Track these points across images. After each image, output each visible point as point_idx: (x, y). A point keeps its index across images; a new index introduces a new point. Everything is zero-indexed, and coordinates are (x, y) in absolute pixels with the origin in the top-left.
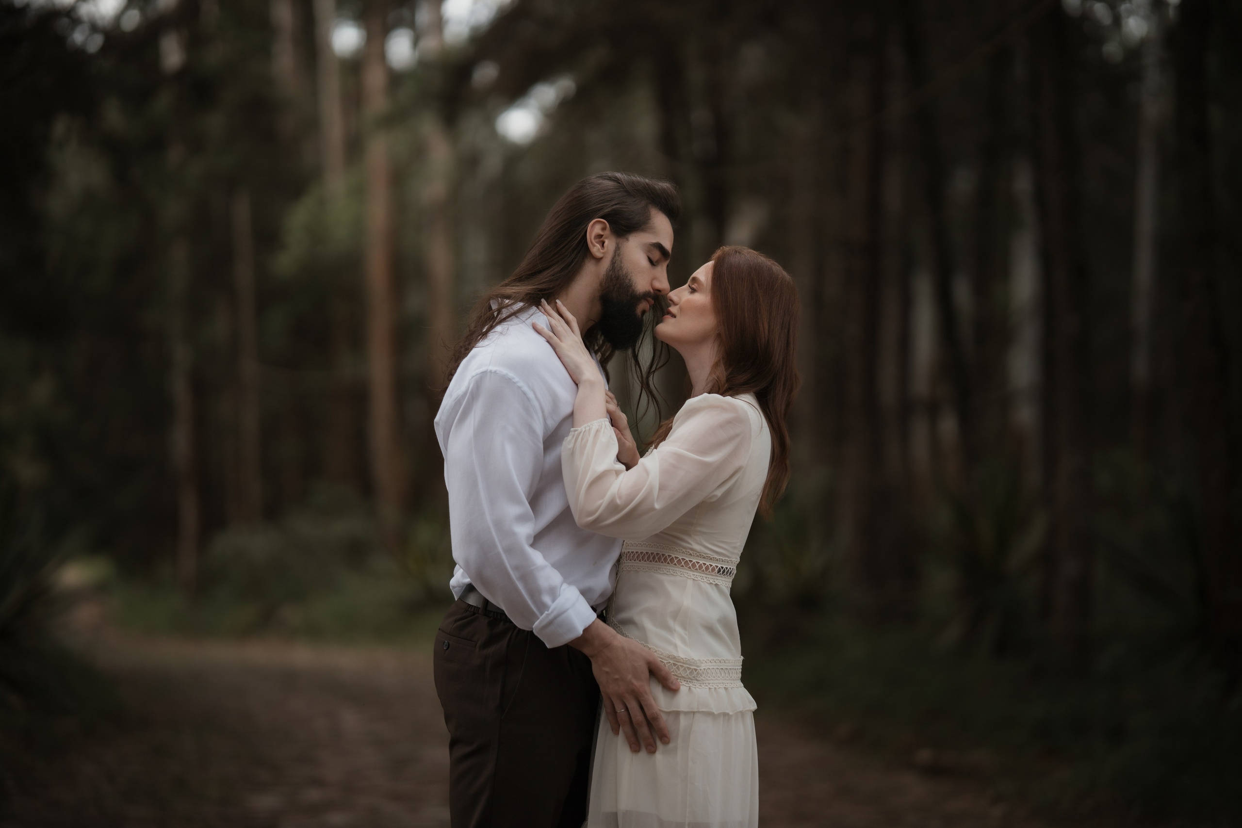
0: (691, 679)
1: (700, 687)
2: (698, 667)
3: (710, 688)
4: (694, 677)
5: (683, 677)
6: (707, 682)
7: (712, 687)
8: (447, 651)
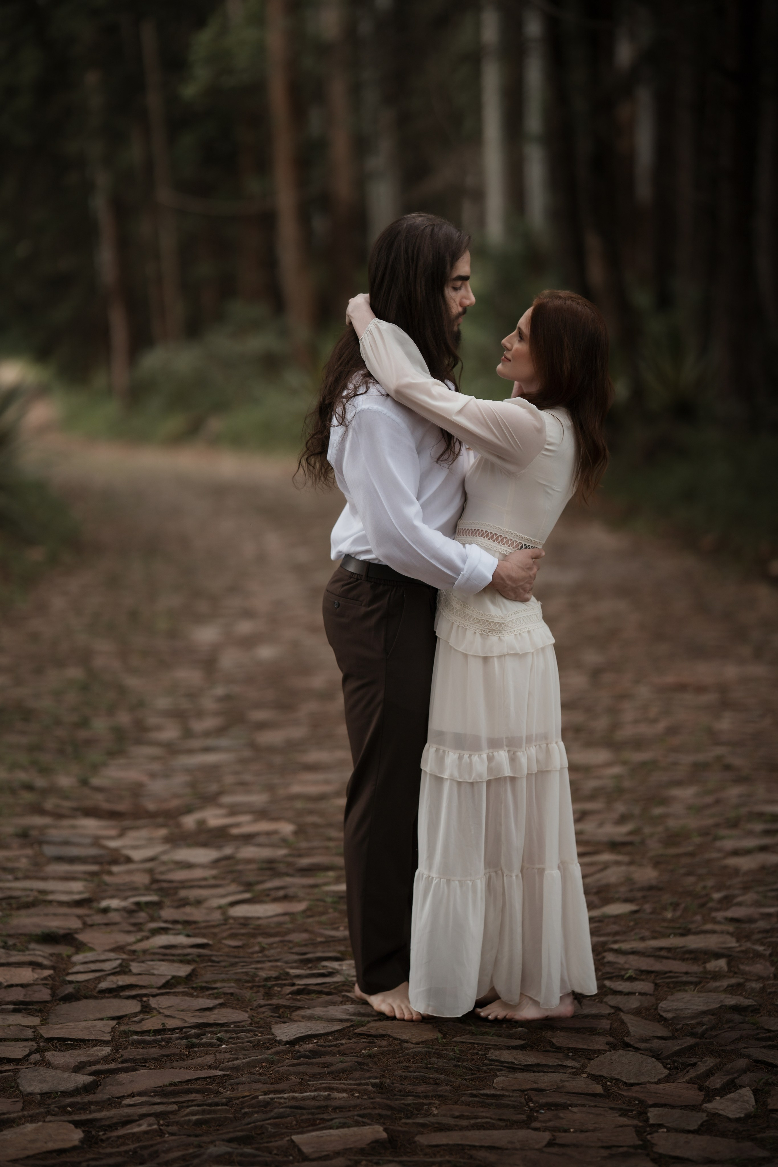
0: (500, 631)
1: (508, 635)
2: (505, 621)
3: (515, 635)
4: (502, 629)
5: (494, 630)
6: (513, 630)
7: (517, 633)
8: (338, 609)
